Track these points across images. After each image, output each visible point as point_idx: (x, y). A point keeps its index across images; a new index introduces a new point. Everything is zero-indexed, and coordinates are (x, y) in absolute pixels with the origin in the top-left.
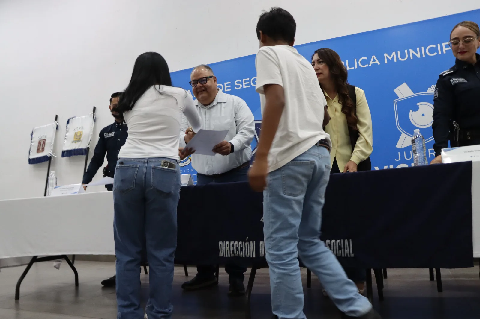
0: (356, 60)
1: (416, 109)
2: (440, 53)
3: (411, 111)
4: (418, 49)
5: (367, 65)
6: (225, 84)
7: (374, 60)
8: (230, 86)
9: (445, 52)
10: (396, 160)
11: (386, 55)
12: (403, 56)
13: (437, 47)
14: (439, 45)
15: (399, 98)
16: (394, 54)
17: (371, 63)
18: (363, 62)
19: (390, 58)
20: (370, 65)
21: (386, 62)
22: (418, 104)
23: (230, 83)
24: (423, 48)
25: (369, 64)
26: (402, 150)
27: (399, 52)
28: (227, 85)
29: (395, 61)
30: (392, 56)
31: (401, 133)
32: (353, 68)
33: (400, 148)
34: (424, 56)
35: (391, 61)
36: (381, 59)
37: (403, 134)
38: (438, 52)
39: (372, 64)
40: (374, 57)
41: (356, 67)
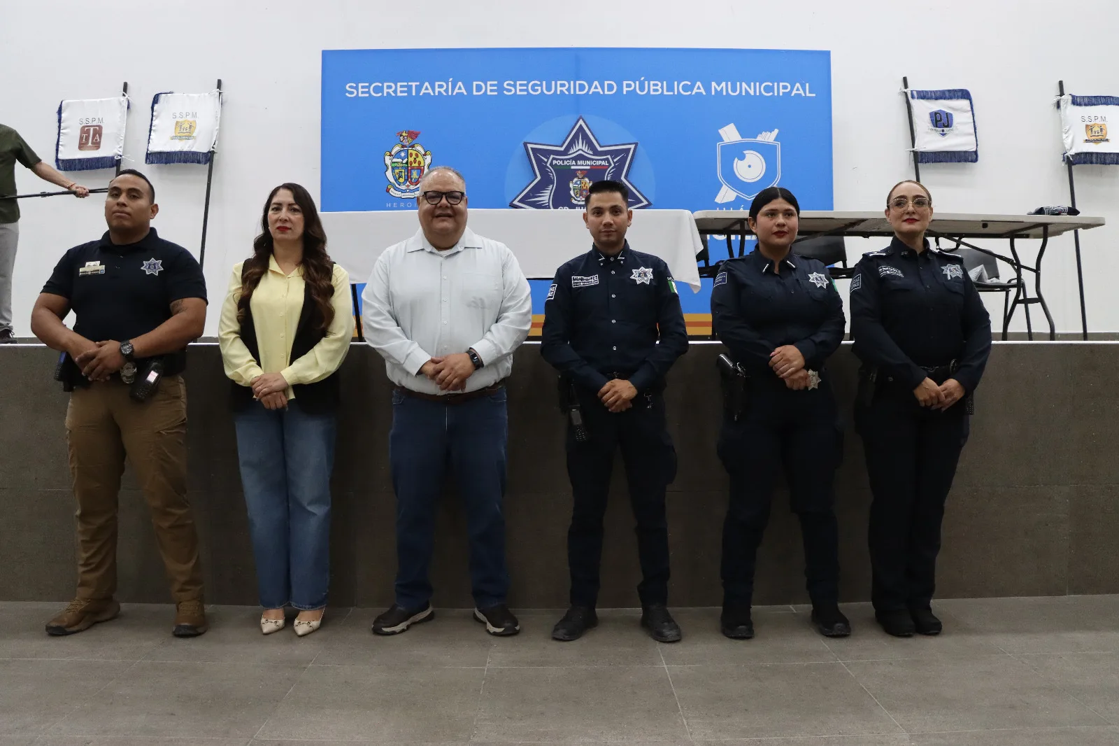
0: (676, 83)
1: (742, 158)
2: (776, 94)
3: (736, 159)
4: (752, 84)
5: (689, 93)
6: (489, 83)
7: (699, 88)
8: (495, 88)
9: (781, 94)
11: (714, 84)
12: (734, 90)
13: (773, 85)
14: (776, 84)
15: (723, 141)
16: (723, 84)
17: (695, 90)
18: (686, 88)
19: (719, 89)
20: (693, 93)
21: (713, 93)
22: (745, 152)
23: (496, 82)
24: (758, 84)
26: (721, 206)
27: (729, 83)
28: (491, 85)
29: (724, 93)
30: (721, 87)
31: (722, 185)
32: (672, 93)
33: (719, 202)
34: (758, 94)
35: (719, 93)
36: (708, 89)
37: (724, 185)
38: (774, 92)
39: (696, 93)
40: (699, 83)
41: (676, 93)
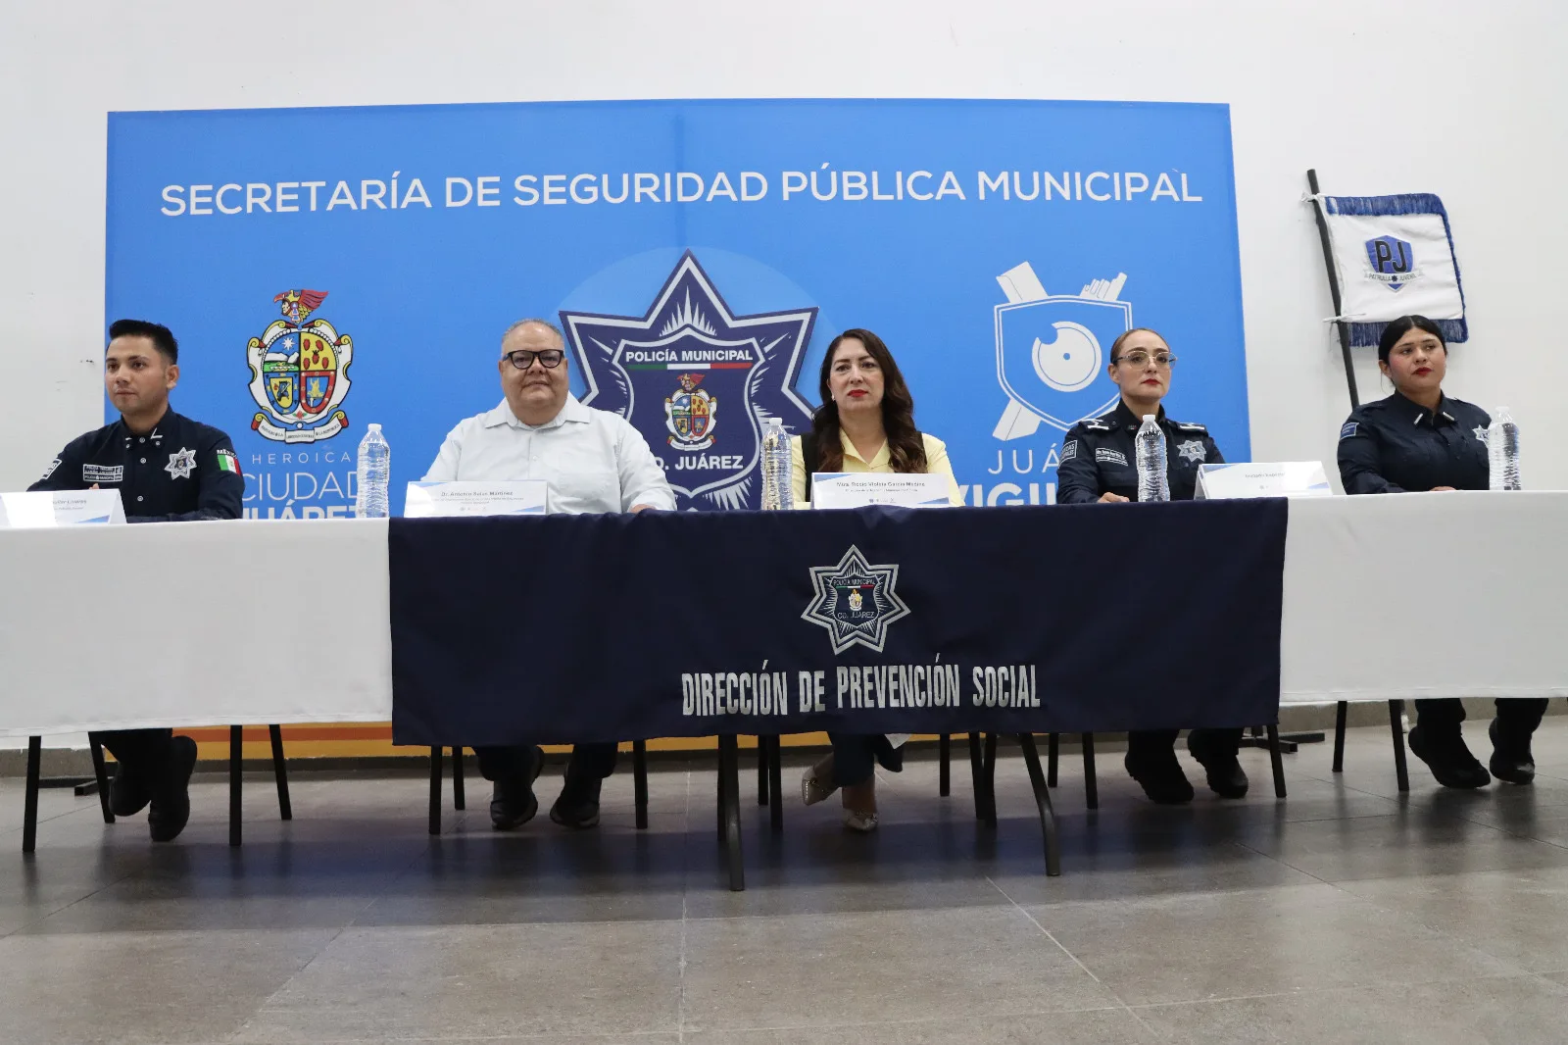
0: (899, 174)
1: (1050, 337)
2: (1118, 197)
3: (1037, 341)
4: (1066, 175)
5: (930, 196)
6: (481, 180)
7: (950, 185)
8: (496, 191)
9: (1129, 198)
10: (990, 470)
11: (982, 176)
12: (1027, 188)
13: (1112, 177)
14: (1117, 176)
15: (1008, 301)
16: (1004, 176)
17: (942, 191)
18: (921, 185)
19: (994, 187)
20: (939, 197)
21: (982, 197)
22: (1056, 325)
23: (497, 179)
24: (1078, 175)
25: (935, 194)
26: (1008, 446)
27: (1017, 175)
28: (486, 185)
29: (1007, 197)
30: (998, 182)
32: (891, 197)
33: (1003, 438)
34: (1079, 197)
35: (995, 196)
36: (970, 186)
37: (1013, 402)
38: (1113, 194)
39: (944, 196)
40: (949, 175)
41: (900, 197)
